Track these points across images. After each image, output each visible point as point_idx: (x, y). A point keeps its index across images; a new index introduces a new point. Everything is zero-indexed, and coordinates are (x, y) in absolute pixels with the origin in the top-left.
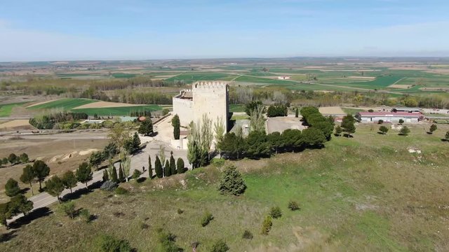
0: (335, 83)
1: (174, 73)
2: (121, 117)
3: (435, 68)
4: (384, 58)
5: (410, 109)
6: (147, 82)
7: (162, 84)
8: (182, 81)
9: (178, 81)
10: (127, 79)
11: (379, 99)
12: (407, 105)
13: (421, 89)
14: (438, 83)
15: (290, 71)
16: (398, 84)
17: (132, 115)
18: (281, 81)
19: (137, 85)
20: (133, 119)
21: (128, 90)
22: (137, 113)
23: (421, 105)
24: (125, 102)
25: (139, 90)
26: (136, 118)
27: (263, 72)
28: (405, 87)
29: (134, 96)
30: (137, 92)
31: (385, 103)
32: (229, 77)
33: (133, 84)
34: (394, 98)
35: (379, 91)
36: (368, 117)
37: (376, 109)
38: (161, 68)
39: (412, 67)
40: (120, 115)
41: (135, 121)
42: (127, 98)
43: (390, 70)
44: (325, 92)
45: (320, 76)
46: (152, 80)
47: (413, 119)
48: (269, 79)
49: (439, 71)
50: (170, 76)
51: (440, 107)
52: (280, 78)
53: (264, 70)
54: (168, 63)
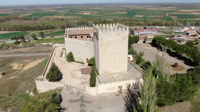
0: (111, 16)
1: (31, 13)
2: (6, 41)
3: (147, 7)
4: (125, 4)
5: (151, 27)
6: (16, 18)
7: (25, 19)
8: (37, 17)
9: (34, 17)
10: (4, 17)
11: (136, 23)
12: (148, 25)
13: (148, 17)
14: (153, 14)
15: (87, 10)
16: (137, 15)
17: (12, 39)
19: (10, 20)
20: (14, 41)
21: (6, 23)
22: (15, 37)
23: (154, 25)
24: (5, 30)
25: (13, 23)
26: (16, 41)
27: (75, 11)
28: (142, 16)
29: (11, 27)
30: (12, 24)
31: (138, 24)
32: (60, 14)
33: (8, 19)
34: (142, 22)
35: (132, 19)
36: (137, 32)
37: (137, 27)
38: (22, 10)
39: (138, 7)
40: (4, 39)
41: (15, 43)
42: (7, 28)
43: (130, 9)
44: (111, 20)
45: (104, 12)
46: (19, 16)
47: (156, 32)
48: (80, 15)
49: (150, 9)
50: (29, 14)
51: (162, 25)
52: (86, 14)
53: (76, 10)
54: (25, 7)
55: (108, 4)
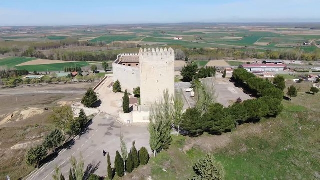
0: (216, 42)
1: (97, 36)
2: (57, 73)
3: (280, 30)
5: (275, 62)
6: (76, 43)
7: (87, 44)
8: (103, 42)
9: (100, 42)
10: (59, 41)
11: (252, 54)
12: (272, 58)
13: (276, 45)
14: (287, 41)
15: (181, 33)
16: (259, 42)
17: (66, 71)
18: (176, 40)
19: (67, 45)
20: (67, 74)
21: (61, 49)
22: (70, 69)
23: (281, 58)
24: (59, 59)
25: (70, 49)
26: (70, 73)
27: (162, 34)
28: (265, 44)
29: (67, 55)
30: (69, 51)
31: (256, 57)
32: (139, 38)
33: (64, 44)
34: (263, 53)
35: (248, 48)
36: (249, 68)
37: (251, 61)
38: (85, 31)
39: (265, 29)
40: (57, 71)
41: (69, 76)
42: (61, 56)
43: (252, 32)
44: (212, 49)
45: (204, 37)
46: (80, 41)
47: (280, 69)
48: (167, 40)
49: (283, 32)
50: (93, 38)
51: (295, 59)
53: (163, 33)
54: (91, 27)
55: (215, 25)
